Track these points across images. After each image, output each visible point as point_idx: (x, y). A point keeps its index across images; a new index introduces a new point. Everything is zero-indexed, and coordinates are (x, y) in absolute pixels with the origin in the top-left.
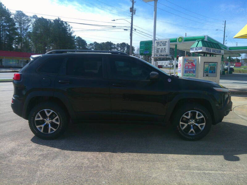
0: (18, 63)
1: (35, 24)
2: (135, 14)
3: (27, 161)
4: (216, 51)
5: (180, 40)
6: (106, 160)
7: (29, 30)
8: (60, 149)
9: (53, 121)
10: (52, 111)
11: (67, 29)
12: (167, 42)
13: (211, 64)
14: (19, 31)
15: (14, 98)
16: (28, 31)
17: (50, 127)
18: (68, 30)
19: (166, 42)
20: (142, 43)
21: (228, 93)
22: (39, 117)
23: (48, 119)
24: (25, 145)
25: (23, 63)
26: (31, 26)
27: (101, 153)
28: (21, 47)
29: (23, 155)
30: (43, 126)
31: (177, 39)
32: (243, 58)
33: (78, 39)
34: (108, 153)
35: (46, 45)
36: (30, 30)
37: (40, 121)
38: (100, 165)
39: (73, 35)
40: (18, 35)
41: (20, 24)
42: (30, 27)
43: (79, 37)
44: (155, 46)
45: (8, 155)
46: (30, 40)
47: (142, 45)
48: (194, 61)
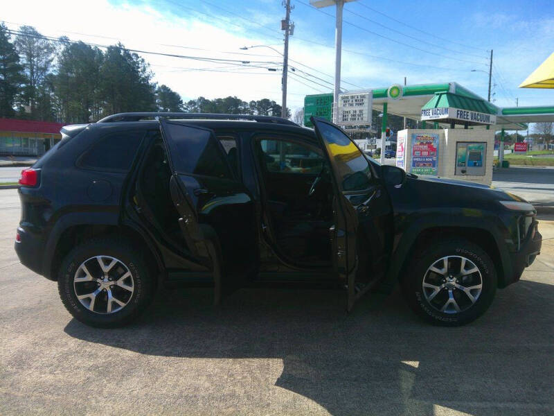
0: (25, 146)
1: (64, 56)
2: (292, 34)
3: (59, 385)
4: (479, 117)
5: (395, 92)
6: (254, 378)
7: (51, 71)
8: (138, 351)
9: (118, 284)
10: (115, 260)
11: (139, 68)
12: (367, 97)
13: (471, 145)
14: (29, 73)
15: (21, 229)
16: (48, 73)
17: (111, 298)
18: (139, 70)
19: (363, 97)
20: (308, 99)
21: (532, 213)
22: (83, 274)
23: (106, 280)
24: (50, 342)
25: (36, 145)
26: (55, 62)
27: (239, 360)
28: (32, 108)
29: (48, 370)
30: (93, 296)
31: (387, 90)
32: (530, 133)
33: (162, 91)
34: (256, 360)
35: (88, 104)
36: (54, 69)
37: (86, 284)
38: (239, 391)
39: (151, 82)
40: (26, 82)
41: (30, 56)
42: (52, 63)
43: (165, 86)
44: (339, 106)
45: (9, 368)
46: (52, 94)
47: (309, 105)
48: (434, 139)
